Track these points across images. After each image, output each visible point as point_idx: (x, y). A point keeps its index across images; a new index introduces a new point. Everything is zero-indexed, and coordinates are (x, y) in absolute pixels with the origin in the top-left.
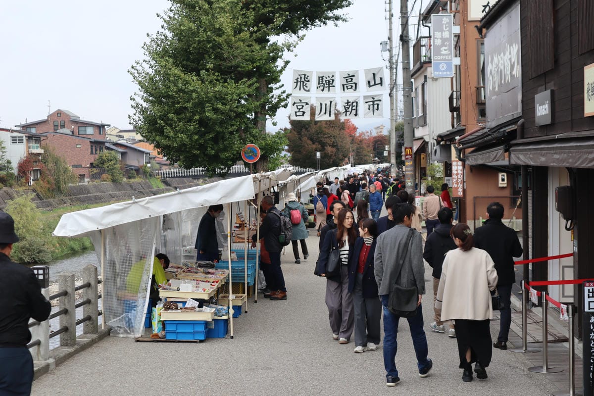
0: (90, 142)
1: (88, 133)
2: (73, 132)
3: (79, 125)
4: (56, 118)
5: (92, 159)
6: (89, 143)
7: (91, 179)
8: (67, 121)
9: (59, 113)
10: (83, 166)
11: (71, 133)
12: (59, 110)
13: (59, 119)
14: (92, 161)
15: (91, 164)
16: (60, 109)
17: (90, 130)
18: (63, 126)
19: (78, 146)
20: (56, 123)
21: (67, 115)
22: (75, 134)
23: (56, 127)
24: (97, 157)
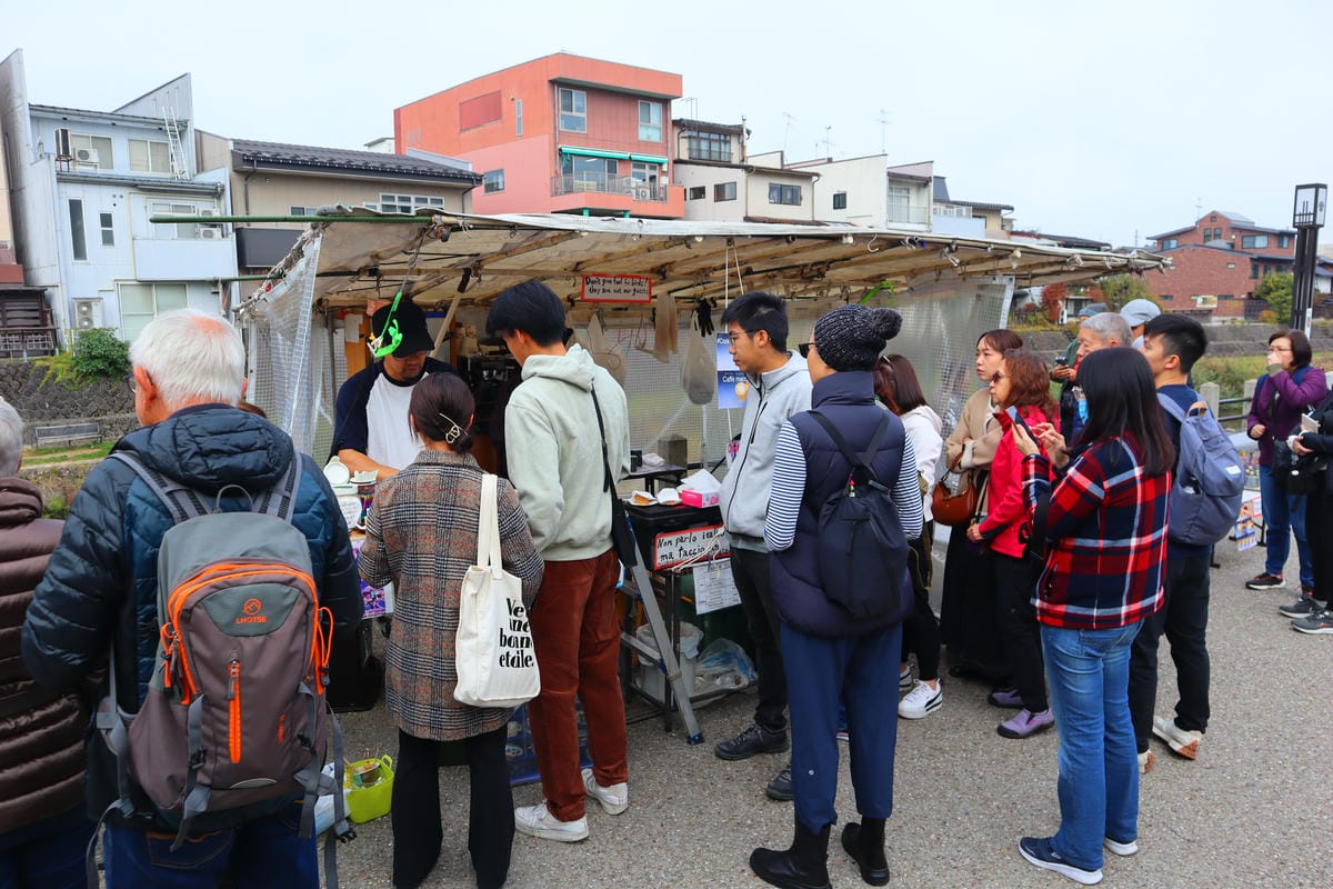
0: (1252, 259)
1: (1257, 246)
2: (1232, 245)
3: (1243, 234)
4: (1207, 225)
5: (1252, 286)
6: (1248, 260)
7: (1246, 318)
8: (1225, 228)
9: (1214, 217)
10: (1236, 297)
11: (1228, 247)
12: (1214, 212)
13: (1214, 225)
14: (1252, 289)
15: (1250, 294)
16: (1217, 210)
17: (1261, 242)
18: (1217, 236)
19: (1230, 266)
20: (1208, 232)
21: (1227, 220)
22: (1236, 249)
23: (1207, 237)
24: (1259, 283)
